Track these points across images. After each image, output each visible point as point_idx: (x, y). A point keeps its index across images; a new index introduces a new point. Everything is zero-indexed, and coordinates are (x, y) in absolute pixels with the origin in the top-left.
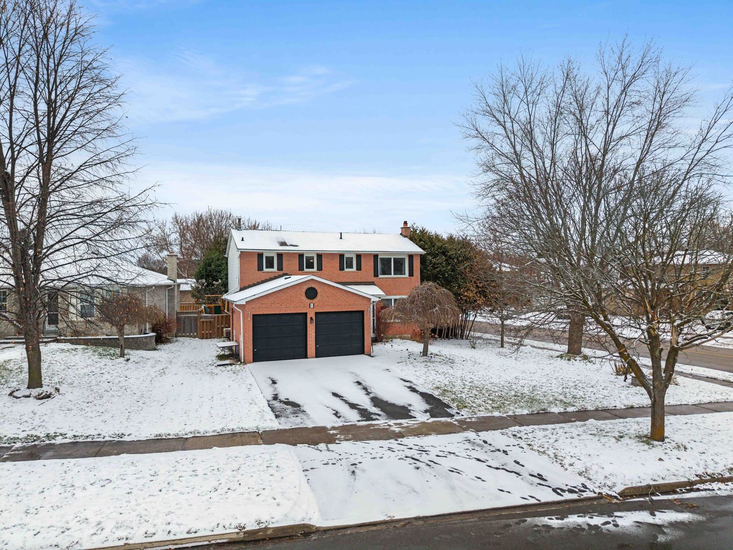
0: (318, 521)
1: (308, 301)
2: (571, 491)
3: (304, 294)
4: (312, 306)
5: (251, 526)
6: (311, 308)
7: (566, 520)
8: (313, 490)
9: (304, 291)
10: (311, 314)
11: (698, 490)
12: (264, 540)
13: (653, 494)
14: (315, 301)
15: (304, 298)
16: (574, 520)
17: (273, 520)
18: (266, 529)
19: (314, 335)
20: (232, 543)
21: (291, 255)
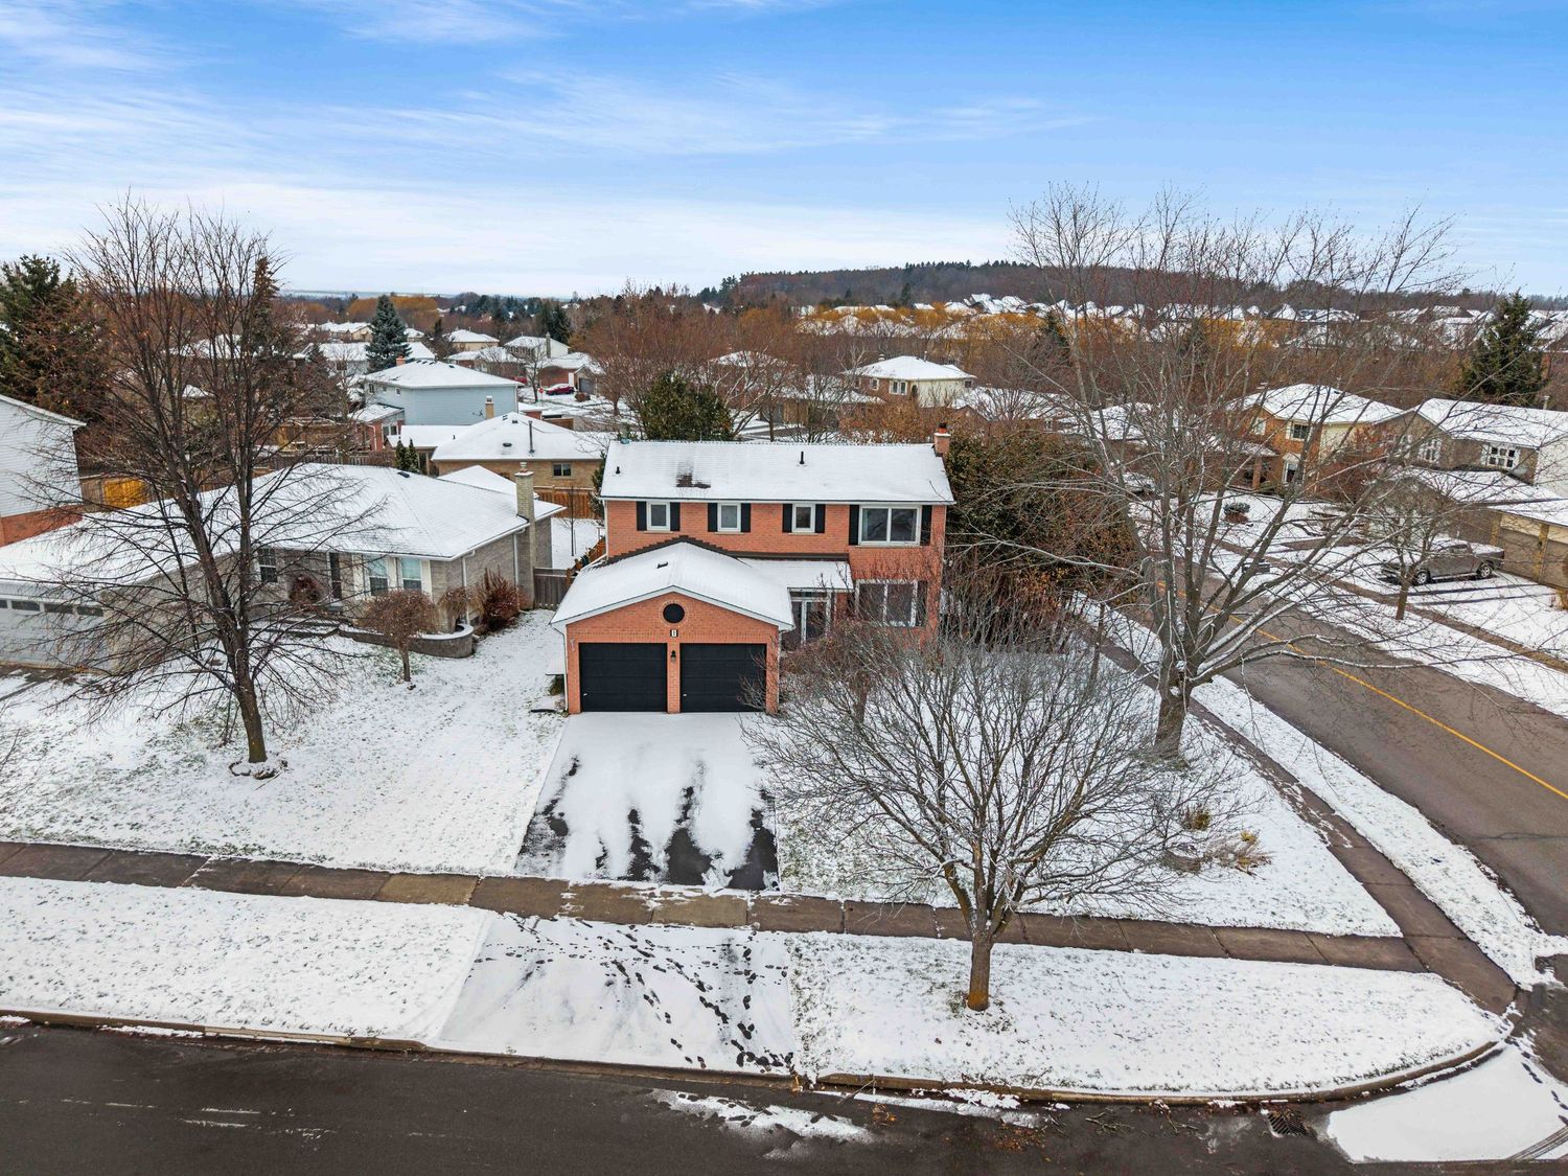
0: (432, 1041)
1: (669, 625)
2: (763, 1062)
3: (661, 615)
4: (674, 633)
5: (361, 1033)
6: (673, 637)
7: (699, 1102)
8: (462, 995)
9: (661, 609)
10: (674, 646)
11: (946, 1097)
13: (868, 1090)
14: (679, 625)
15: (661, 620)
16: (711, 1104)
17: (385, 1031)
18: (374, 1039)
19: (677, 678)
20: (339, 1047)
21: (694, 506)
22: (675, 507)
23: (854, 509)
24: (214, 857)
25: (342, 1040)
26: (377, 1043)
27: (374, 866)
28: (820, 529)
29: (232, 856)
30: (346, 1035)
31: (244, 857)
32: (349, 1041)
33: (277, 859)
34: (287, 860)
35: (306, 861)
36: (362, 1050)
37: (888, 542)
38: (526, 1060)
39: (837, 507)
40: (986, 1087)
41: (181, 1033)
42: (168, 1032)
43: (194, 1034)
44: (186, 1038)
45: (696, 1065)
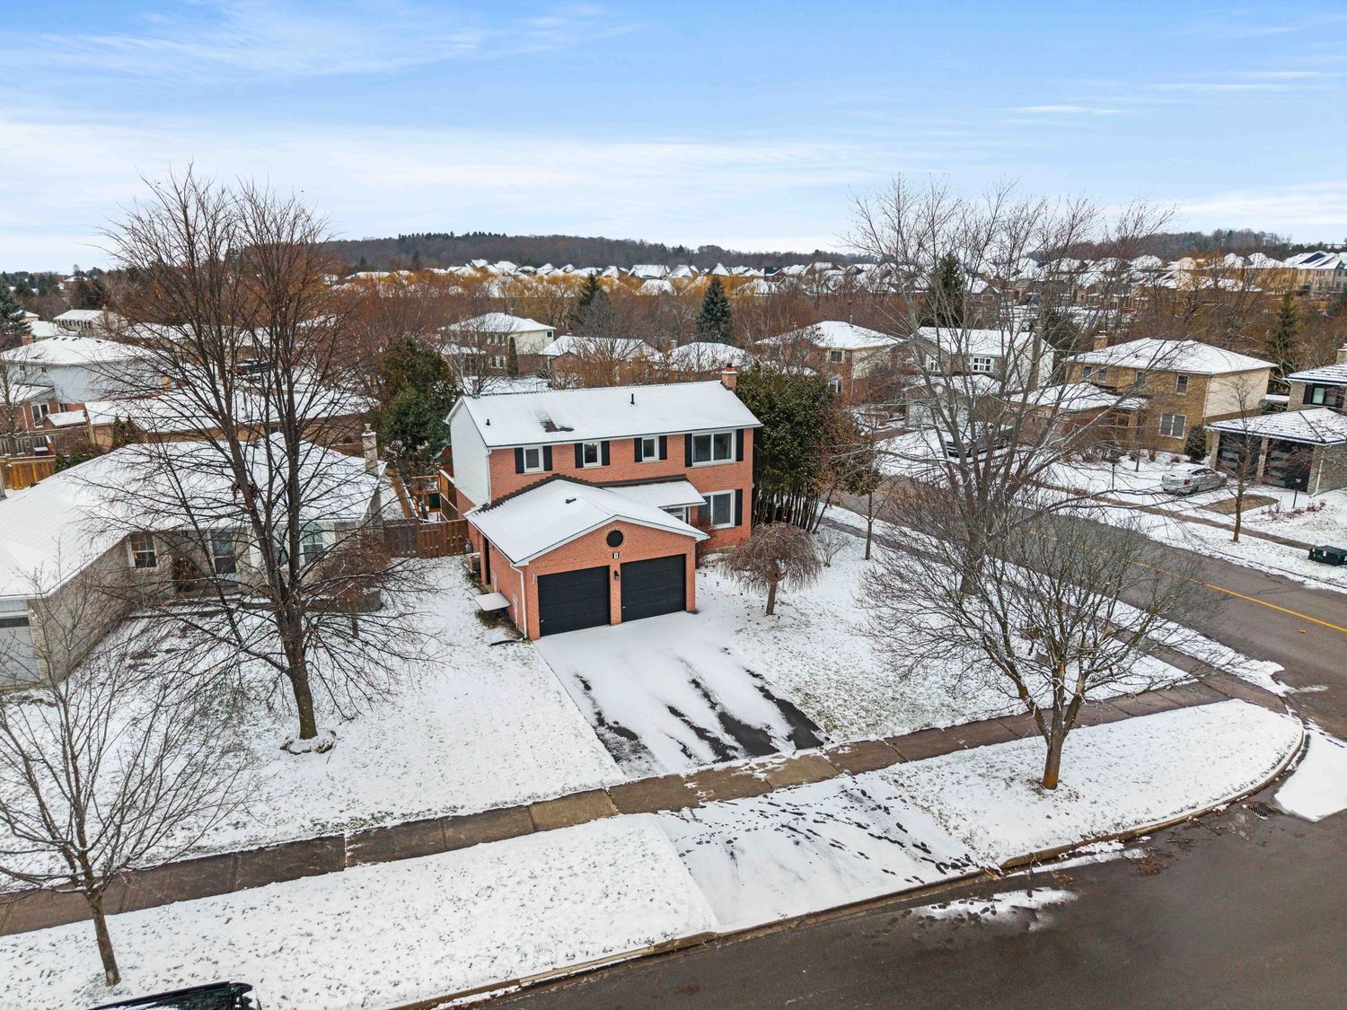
0: (719, 928)
1: (611, 550)
2: (954, 866)
3: (605, 542)
4: (616, 556)
5: (660, 940)
6: (614, 560)
7: (948, 908)
9: (605, 536)
10: (615, 567)
11: (1080, 854)
12: (673, 951)
13: (1035, 864)
14: (620, 548)
15: (605, 546)
16: (956, 907)
17: (678, 931)
18: (673, 941)
19: (619, 594)
20: (645, 957)
21: (563, 447)
22: (548, 450)
23: (688, 437)
24: (347, 834)
25: (646, 951)
26: (677, 943)
27: (506, 803)
28: (663, 456)
29: (365, 828)
30: (647, 945)
31: (377, 826)
32: (652, 949)
33: (412, 820)
34: (421, 818)
35: (440, 815)
36: (667, 953)
37: (713, 462)
38: (801, 919)
39: (675, 437)
40: (1098, 840)
41: (500, 992)
42: (487, 995)
43: (512, 989)
44: (507, 995)
45: (917, 884)
